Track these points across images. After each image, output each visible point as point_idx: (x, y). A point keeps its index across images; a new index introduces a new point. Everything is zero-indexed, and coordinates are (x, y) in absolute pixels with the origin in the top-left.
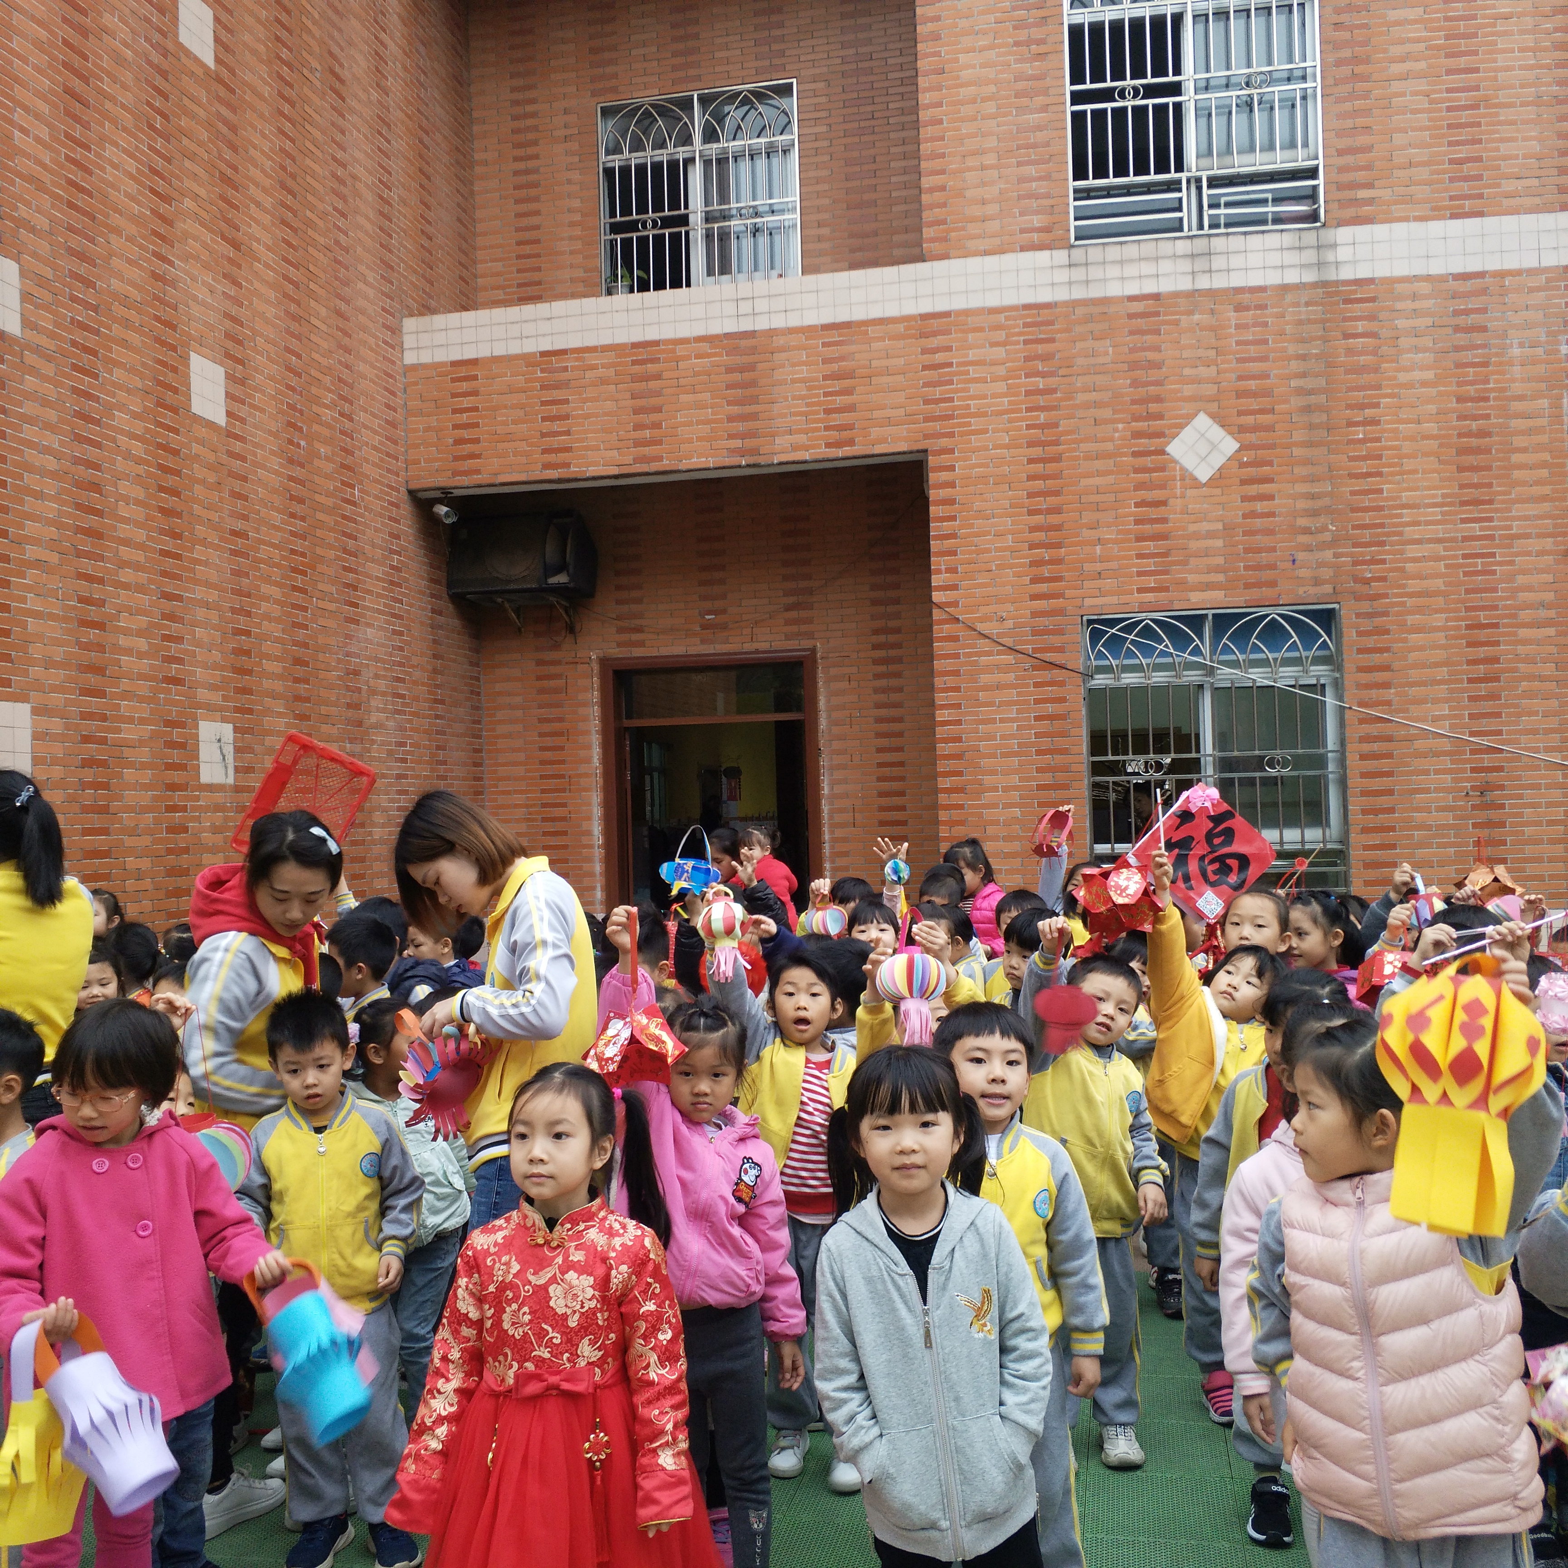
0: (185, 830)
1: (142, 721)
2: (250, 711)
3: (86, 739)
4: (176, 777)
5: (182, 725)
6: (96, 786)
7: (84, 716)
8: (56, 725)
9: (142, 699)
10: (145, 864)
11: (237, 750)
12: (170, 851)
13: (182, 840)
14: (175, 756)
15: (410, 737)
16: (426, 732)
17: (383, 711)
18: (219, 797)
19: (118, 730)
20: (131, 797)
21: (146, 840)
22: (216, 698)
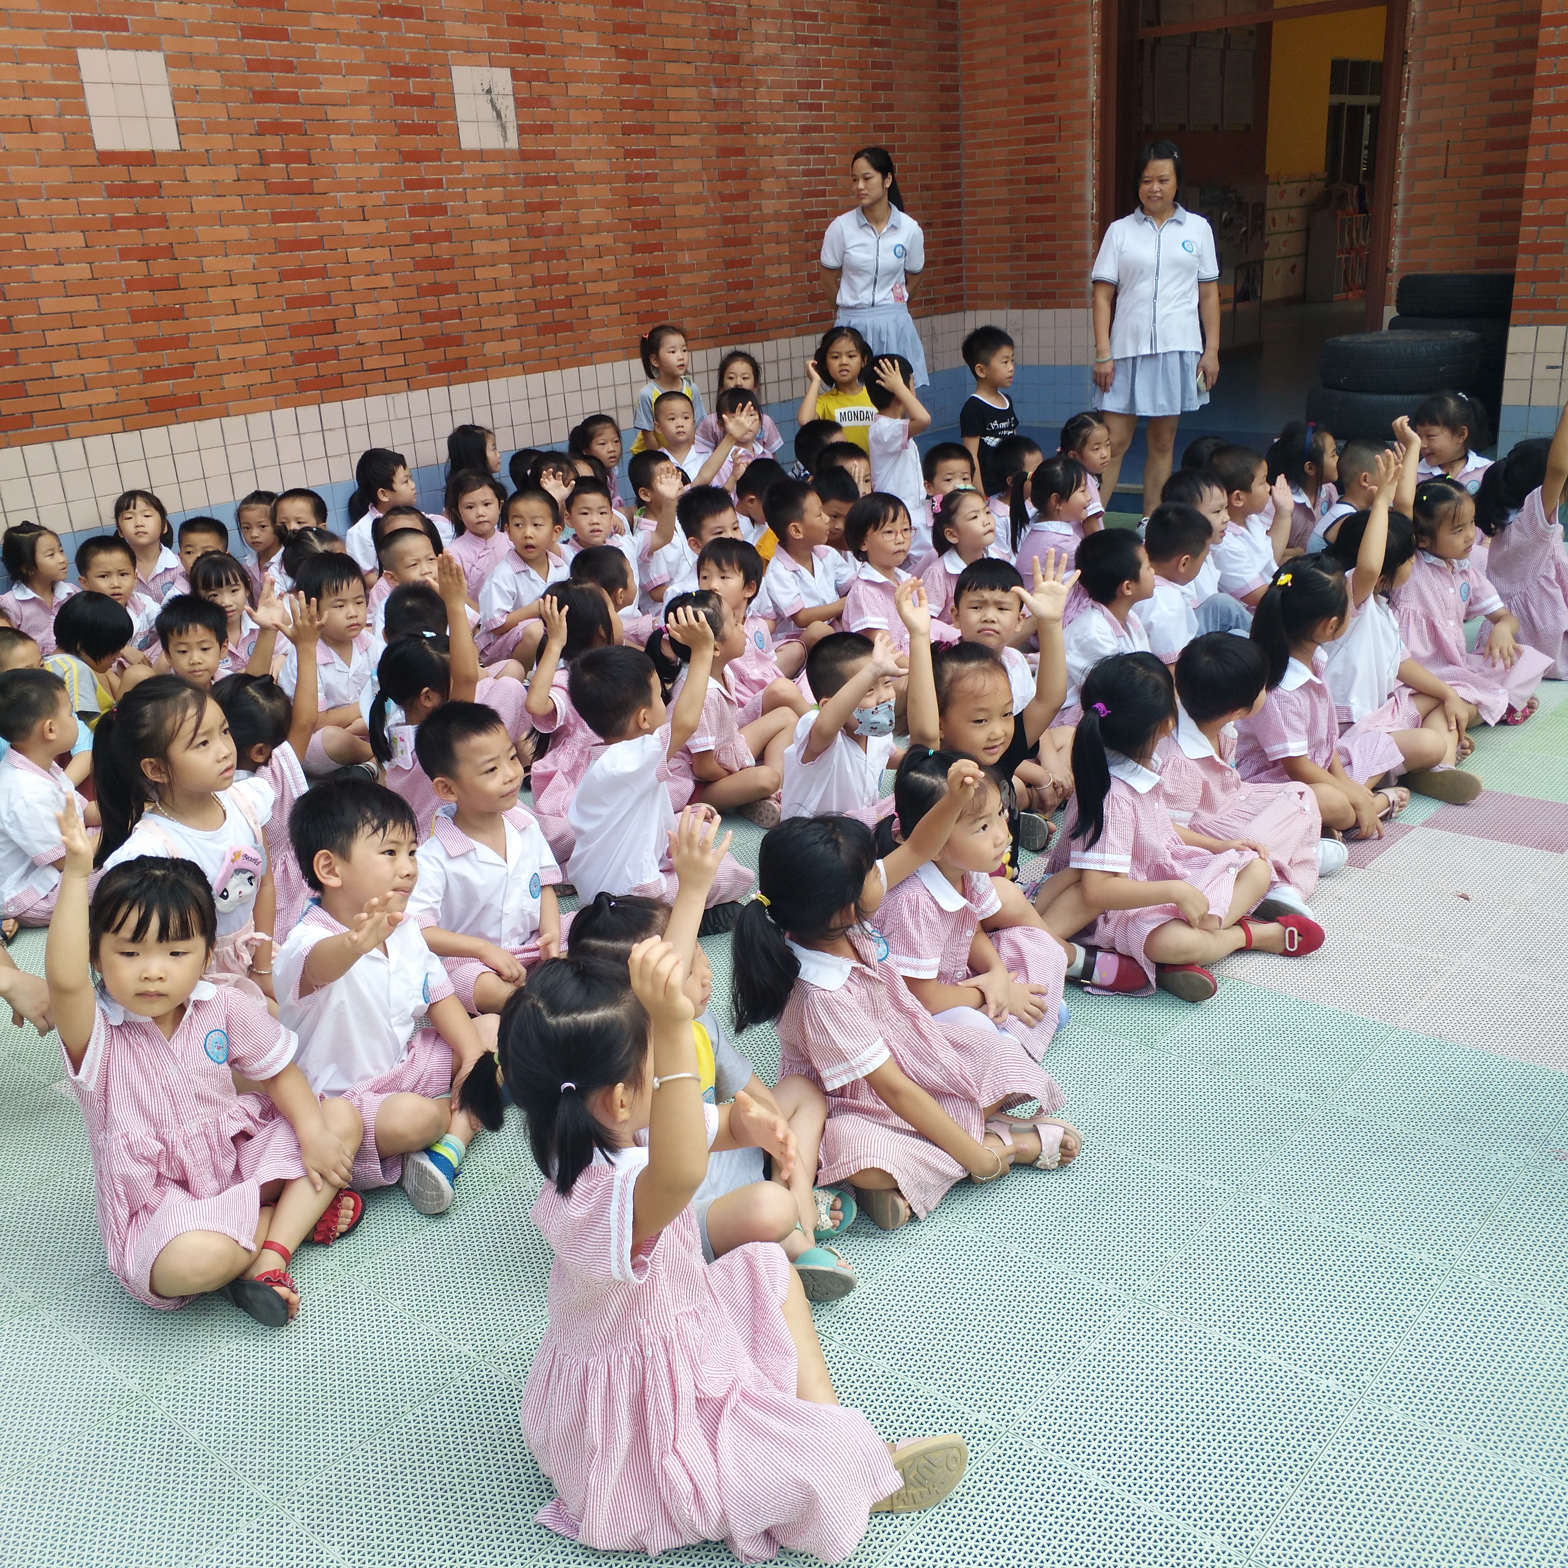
0: (443, 211)
1: (353, 70)
2: (540, 50)
3: (261, 97)
4: (418, 142)
5: (425, 73)
6: (286, 158)
7: (254, 66)
8: (210, 80)
9: (349, 40)
10: (380, 255)
11: (520, 103)
12: (417, 239)
13: (438, 224)
14: (415, 115)
15: (826, 74)
16: (853, 65)
17: (778, 39)
18: (494, 168)
19: (317, 84)
20: (346, 171)
21: (378, 226)
22: (479, 33)
